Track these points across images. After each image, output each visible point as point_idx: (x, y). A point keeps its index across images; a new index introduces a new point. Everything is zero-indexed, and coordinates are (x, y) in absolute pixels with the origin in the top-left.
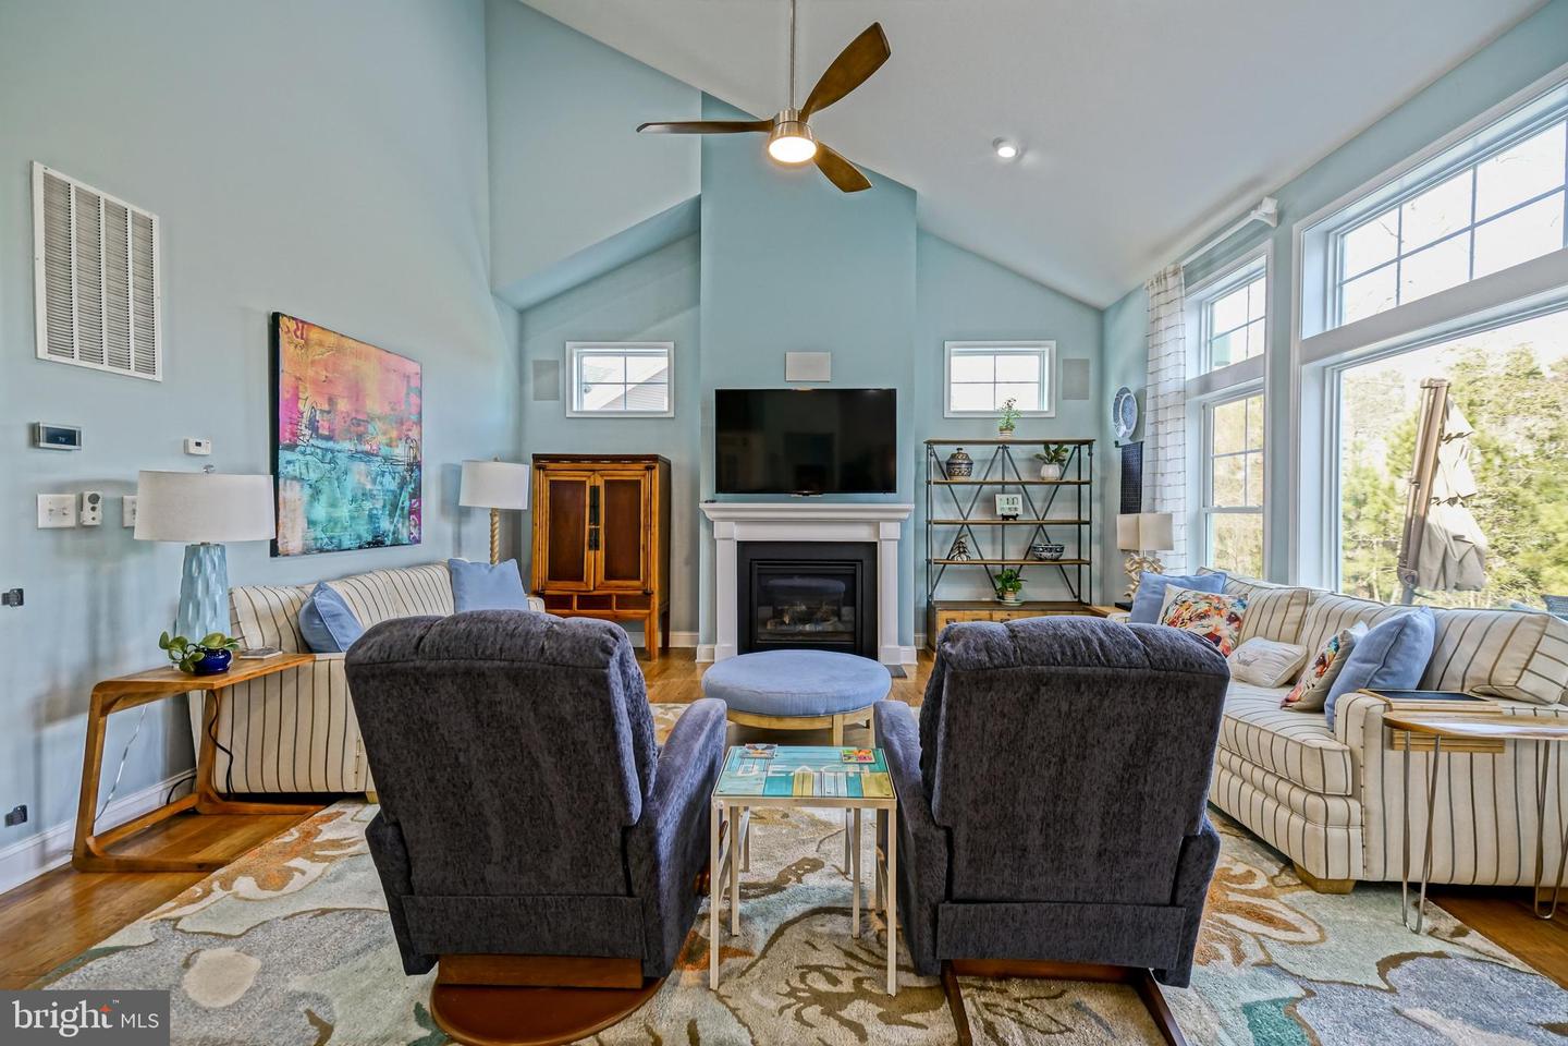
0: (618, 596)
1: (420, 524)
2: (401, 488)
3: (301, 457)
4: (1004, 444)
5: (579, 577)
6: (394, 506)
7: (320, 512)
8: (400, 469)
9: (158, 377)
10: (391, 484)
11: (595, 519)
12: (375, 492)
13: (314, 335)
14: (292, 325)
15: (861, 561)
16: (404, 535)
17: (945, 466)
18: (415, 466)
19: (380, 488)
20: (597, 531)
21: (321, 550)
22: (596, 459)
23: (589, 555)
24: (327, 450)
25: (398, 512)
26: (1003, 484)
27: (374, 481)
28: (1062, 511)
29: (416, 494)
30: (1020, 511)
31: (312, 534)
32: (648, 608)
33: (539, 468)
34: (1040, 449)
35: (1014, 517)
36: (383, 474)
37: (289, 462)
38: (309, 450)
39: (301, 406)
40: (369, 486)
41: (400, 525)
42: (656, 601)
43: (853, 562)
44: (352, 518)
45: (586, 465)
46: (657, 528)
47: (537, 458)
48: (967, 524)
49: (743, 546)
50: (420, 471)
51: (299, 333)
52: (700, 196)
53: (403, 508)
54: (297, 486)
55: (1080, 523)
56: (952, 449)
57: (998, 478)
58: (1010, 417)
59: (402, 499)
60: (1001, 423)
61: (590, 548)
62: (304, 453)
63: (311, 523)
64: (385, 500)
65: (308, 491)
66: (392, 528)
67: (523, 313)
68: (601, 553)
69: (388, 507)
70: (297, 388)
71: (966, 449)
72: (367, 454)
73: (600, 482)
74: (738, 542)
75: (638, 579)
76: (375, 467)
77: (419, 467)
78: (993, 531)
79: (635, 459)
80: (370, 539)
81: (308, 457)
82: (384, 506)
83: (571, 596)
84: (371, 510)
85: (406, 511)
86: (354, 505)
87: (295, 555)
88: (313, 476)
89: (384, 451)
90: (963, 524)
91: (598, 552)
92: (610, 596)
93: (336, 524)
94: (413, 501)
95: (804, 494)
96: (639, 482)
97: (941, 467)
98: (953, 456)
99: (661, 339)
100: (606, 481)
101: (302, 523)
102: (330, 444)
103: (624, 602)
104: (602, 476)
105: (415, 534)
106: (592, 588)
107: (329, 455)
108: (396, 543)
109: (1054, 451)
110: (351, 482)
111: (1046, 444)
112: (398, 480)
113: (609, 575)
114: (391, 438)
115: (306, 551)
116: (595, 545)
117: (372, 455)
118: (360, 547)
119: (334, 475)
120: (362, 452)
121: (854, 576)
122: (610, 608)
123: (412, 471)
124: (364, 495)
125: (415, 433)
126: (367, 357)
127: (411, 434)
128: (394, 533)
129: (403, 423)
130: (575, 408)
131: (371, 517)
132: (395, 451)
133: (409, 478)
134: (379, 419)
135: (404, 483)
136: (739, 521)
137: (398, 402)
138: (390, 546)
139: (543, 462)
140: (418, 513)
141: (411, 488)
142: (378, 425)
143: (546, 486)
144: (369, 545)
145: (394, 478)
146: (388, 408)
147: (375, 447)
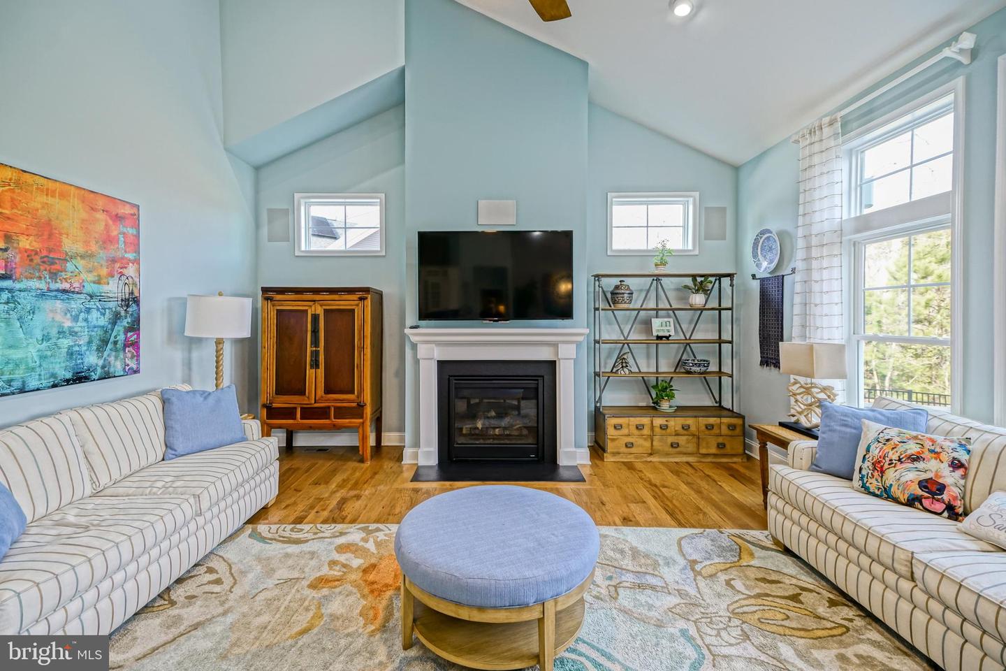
0: (336, 408)
1: (138, 356)
2: (114, 323)
4: (657, 278)
5: (302, 392)
6: (105, 342)
8: (112, 305)
10: (99, 319)
11: (315, 342)
12: (76, 329)
15: (543, 377)
16: (117, 367)
17: (609, 296)
18: (132, 300)
19: (84, 324)
20: (317, 352)
22: (316, 291)
23: (310, 373)
25: (110, 346)
26: (657, 310)
27: (76, 319)
28: (705, 332)
29: (134, 327)
30: (672, 333)
32: (362, 417)
33: (267, 299)
34: (689, 281)
35: (667, 338)
36: (88, 310)
40: (68, 324)
41: (112, 359)
42: (368, 411)
43: (536, 378)
44: (42, 357)
45: (309, 296)
46: (369, 350)
47: (265, 290)
48: (628, 344)
49: (442, 364)
50: (138, 305)
52: (404, 66)
53: (115, 343)
55: (720, 342)
56: (616, 281)
57: (652, 305)
58: (663, 256)
59: (114, 334)
60: (655, 260)
61: (312, 367)
64: (90, 336)
66: (101, 362)
67: (257, 169)
68: (321, 372)
69: (96, 342)
71: (628, 281)
72: (64, 291)
73: (320, 311)
74: (438, 361)
75: (354, 393)
76: (76, 305)
77: (137, 301)
78: (648, 348)
79: (350, 291)
80: (69, 375)
82: (90, 342)
83: (295, 408)
84: (70, 347)
85: (120, 345)
86: (45, 344)
89: (90, 288)
90: (624, 344)
91: (319, 371)
92: (329, 408)
93: (16, 365)
94: (129, 334)
95: (494, 321)
96: (353, 310)
97: (605, 296)
98: (617, 287)
99: (375, 191)
100: (326, 311)
102: (8, 284)
103: (341, 413)
104: (321, 306)
105: (133, 364)
106: (313, 401)
108: (106, 376)
109: (701, 283)
110: (40, 321)
111: (694, 277)
112: (108, 314)
113: (328, 390)
114: (99, 276)
116: (315, 365)
117: (73, 292)
118: (54, 386)
119: (14, 315)
120: (57, 290)
121: (537, 389)
122: (328, 418)
123: (128, 306)
124: (61, 333)
125: (130, 271)
126: (63, 196)
127: (125, 271)
128: (103, 367)
129: (114, 261)
130: (303, 248)
131: (70, 354)
132: (105, 288)
133: (123, 313)
134: (82, 257)
135: (116, 318)
136: (439, 344)
137: (108, 240)
138: (98, 380)
139: (270, 294)
140: (136, 345)
141: (126, 322)
142: (81, 263)
143: (273, 314)
144: (68, 382)
145: (104, 314)
146: (94, 247)
147: (76, 285)
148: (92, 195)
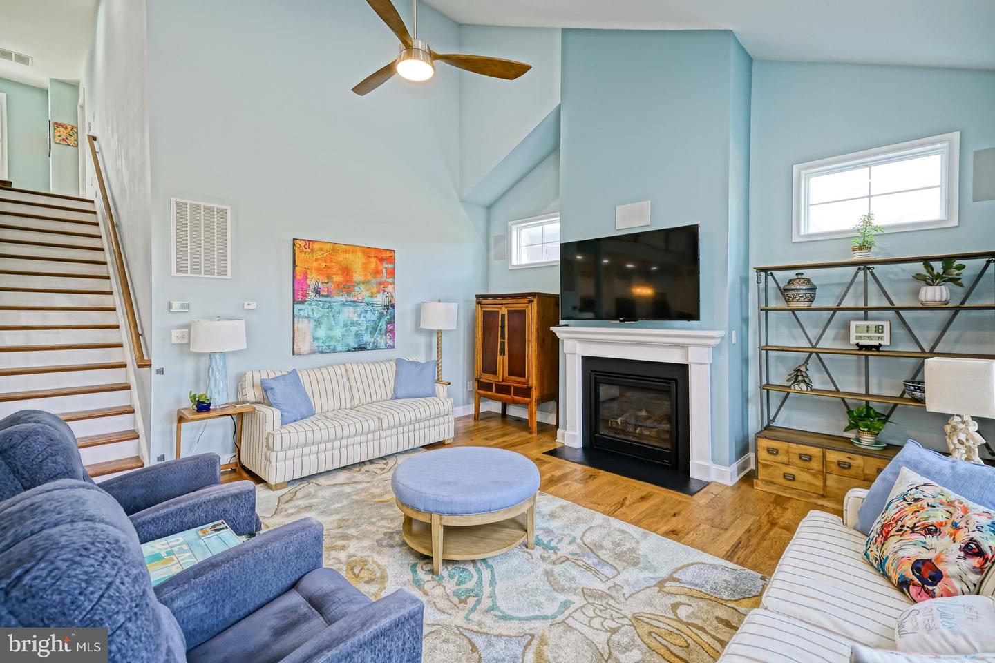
0: (515, 387)
1: (394, 338)
2: (380, 319)
3: (309, 307)
4: (864, 265)
6: (375, 329)
7: (321, 333)
8: (379, 309)
9: (229, 277)
10: (372, 317)
11: (503, 336)
12: (360, 322)
13: (316, 246)
14: (303, 243)
16: (382, 343)
18: (390, 306)
19: (364, 319)
20: (504, 343)
21: (322, 352)
22: (504, 296)
23: (500, 358)
24: (326, 302)
25: (377, 331)
26: (866, 310)
27: (359, 316)
29: (392, 321)
30: (886, 342)
31: (316, 344)
32: (530, 397)
33: (478, 303)
34: (919, 267)
35: (878, 347)
36: (366, 312)
37: (300, 310)
38: (314, 303)
39: (309, 282)
40: (355, 319)
41: (379, 339)
42: (534, 393)
43: (668, 380)
44: (343, 336)
45: (499, 301)
46: (534, 343)
47: (478, 297)
48: (817, 353)
49: (586, 360)
50: (394, 308)
51: (307, 247)
52: (560, 104)
53: (381, 330)
54: (306, 321)
56: (790, 275)
57: (857, 303)
58: (867, 235)
59: (380, 324)
60: (856, 242)
61: (501, 354)
62: (310, 305)
63: (315, 339)
64: (367, 326)
65: (313, 323)
66: (372, 340)
68: (506, 356)
69: (370, 329)
70: (306, 273)
71: (807, 273)
72: (354, 302)
73: (505, 312)
74: (582, 357)
75: (525, 377)
76: (360, 309)
77: (393, 306)
79: (524, 296)
80: (356, 346)
81: (313, 307)
82: (367, 329)
83: (492, 384)
84: (356, 331)
85: (383, 331)
86: (345, 329)
87: (304, 355)
88: (316, 316)
89: (367, 299)
90: (811, 353)
92: (509, 386)
93: (332, 339)
94: (389, 325)
95: (621, 321)
96: (525, 311)
97: (782, 293)
98: (790, 282)
100: (509, 312)
101: (309, 339)
102: (328, 299)
103: (518, 391)
104: (507, 308)
105: (390, 342)
106: (501, 381)
107: (327, 305)
108: (375, 348)
109: (938, 269)
110: (342, 318)
111: (926, 261)
112: (377, 314)
113: (510, 373)
114: (372, 293)
115: (313, 353)
116: (502, 352)
117: (358, 302)
118: (349, 351)
119: (331, 314)
120: (351, 302)
122: (509, 394)
123: (388, 309)
124: (352, 323)
125: (390, 289)
126: (354, 252)
127: (386, 289)
128: (374, 343)
129: (381, 284)
130: (514, 262)
131: (357, 335)
132: (375, 299)
133: (385, 313)
134: (363, 283)
135: (381, 316)
136: (581, 341)
137: (377, 272)
138: (372, 349)
139: (481, 300)
140: (392, 332)
141: (387, 318)
142: (362, 287)
143: (480, 315)
144: (355, 349)
145: (374, 314)
146: (369, 277)
147: (360, 298)
148: (368, 249)
